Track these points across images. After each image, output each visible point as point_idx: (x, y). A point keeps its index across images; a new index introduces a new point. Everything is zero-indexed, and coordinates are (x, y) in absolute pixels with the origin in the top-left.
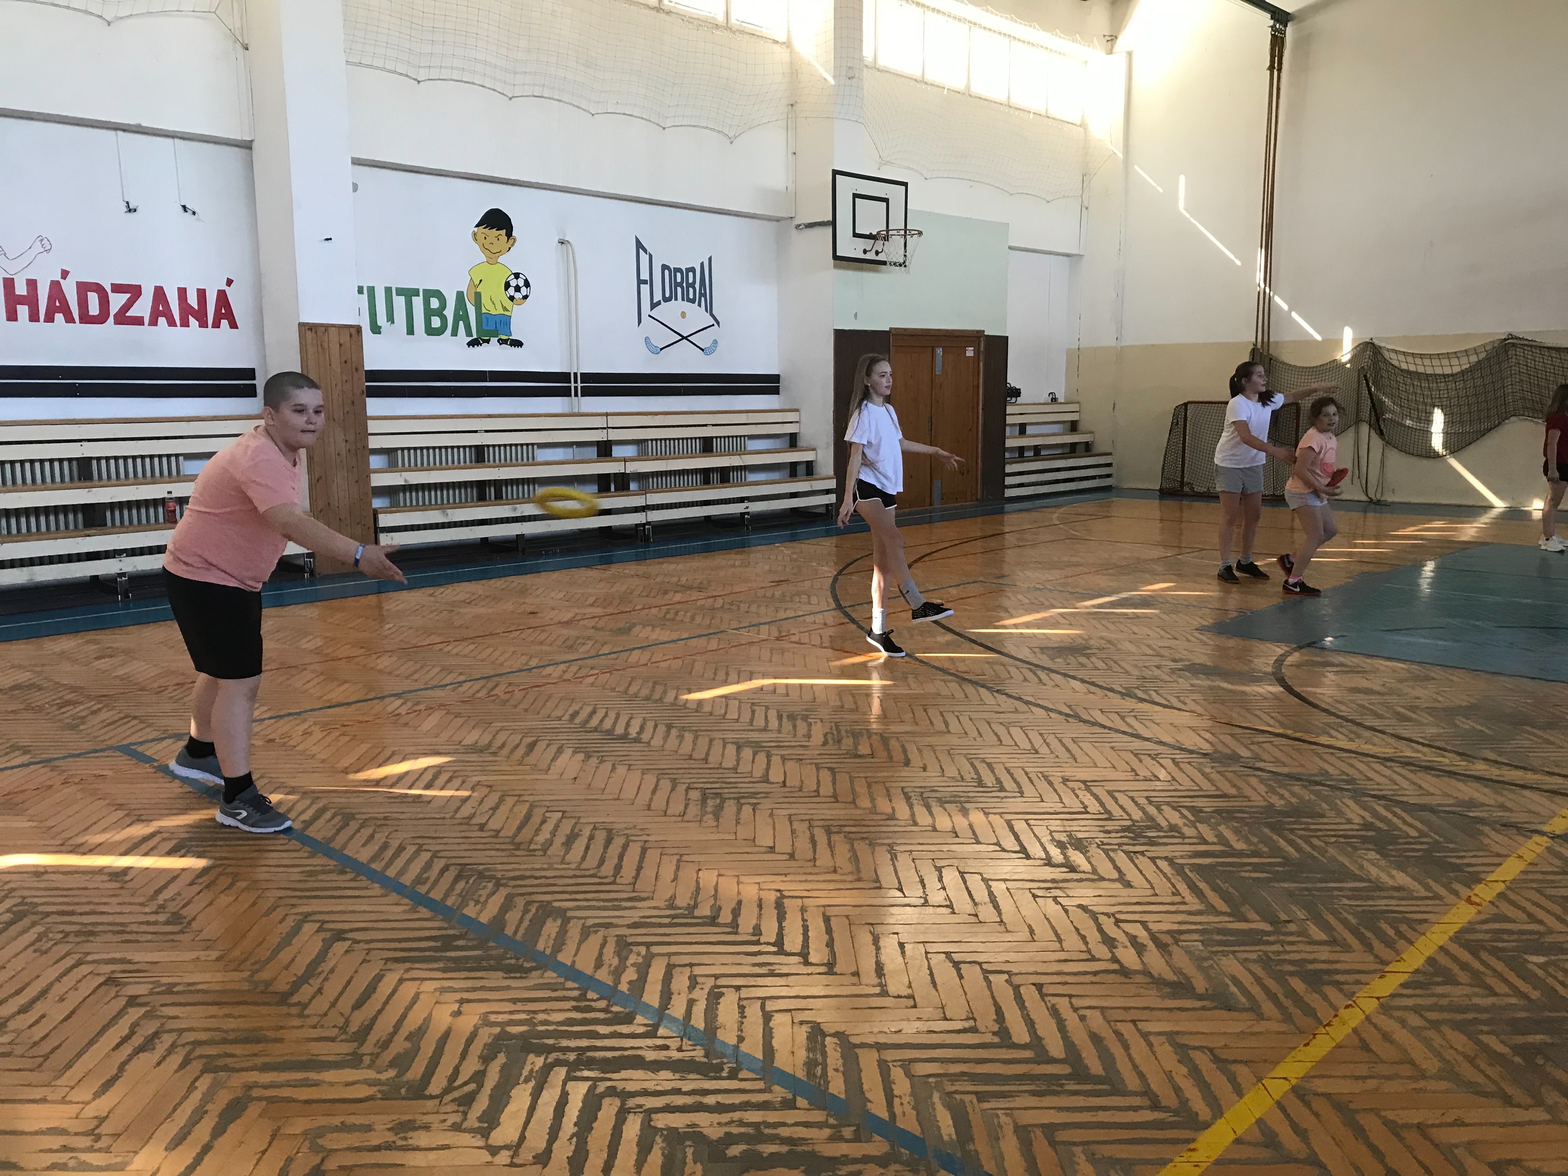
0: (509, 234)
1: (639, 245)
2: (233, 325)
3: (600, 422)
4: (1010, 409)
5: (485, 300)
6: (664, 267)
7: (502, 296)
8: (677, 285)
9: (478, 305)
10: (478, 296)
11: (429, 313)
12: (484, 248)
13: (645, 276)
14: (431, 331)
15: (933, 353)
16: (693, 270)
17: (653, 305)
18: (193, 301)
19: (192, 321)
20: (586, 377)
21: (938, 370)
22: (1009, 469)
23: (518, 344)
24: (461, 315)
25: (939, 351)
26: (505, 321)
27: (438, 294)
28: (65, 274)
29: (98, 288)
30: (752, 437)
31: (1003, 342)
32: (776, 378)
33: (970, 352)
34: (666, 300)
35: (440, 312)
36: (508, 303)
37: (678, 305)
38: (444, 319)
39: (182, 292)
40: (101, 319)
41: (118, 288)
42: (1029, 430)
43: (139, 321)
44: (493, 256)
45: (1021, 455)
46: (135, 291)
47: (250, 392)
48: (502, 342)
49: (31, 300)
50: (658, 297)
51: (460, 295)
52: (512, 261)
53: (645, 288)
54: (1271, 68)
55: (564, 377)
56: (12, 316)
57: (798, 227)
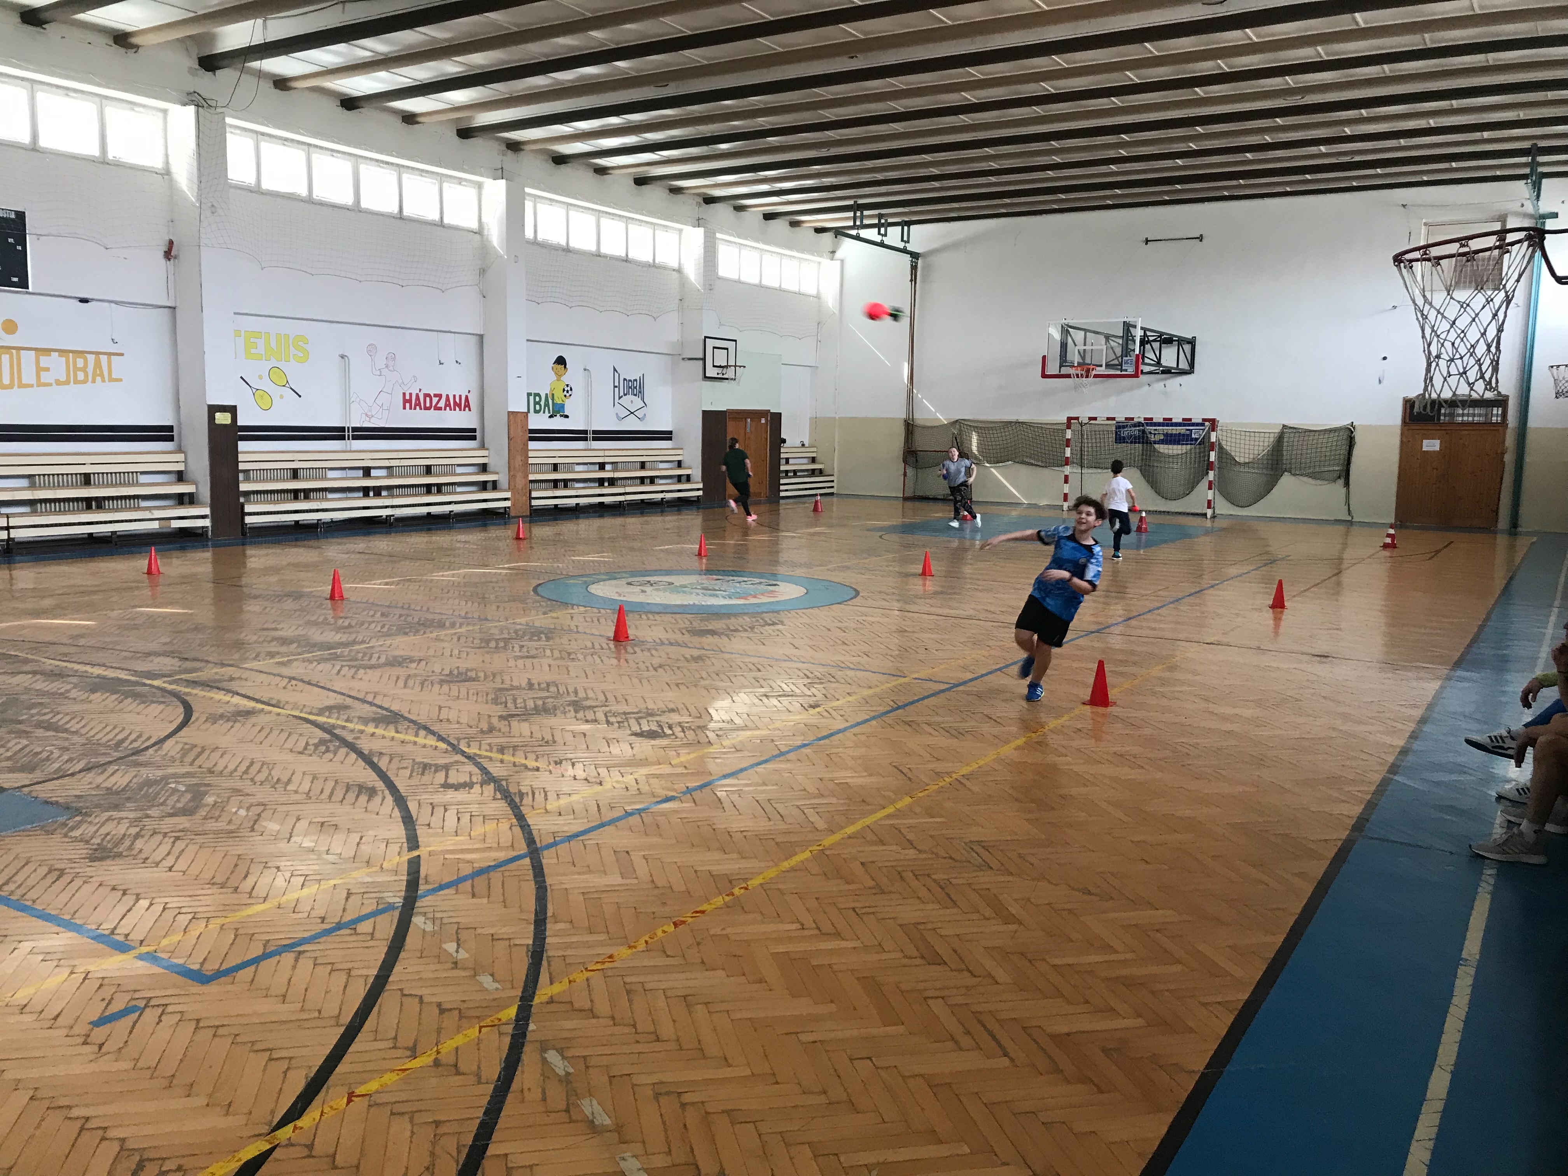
0: (565, 367)
1: (615, 370)
2: (470, 410)
3: (601, 453)
4: (782, 450)
5: (555, 397)
6: (625, 379)
7: (562, 395)
8: (630, 388)
9: (553, 399)
10: (553, 395)
11: (536, 403)
12: (556, 374)
13: (617, 384)
14: (536, 412)
15: (746, 422)
16: (636, 380)
17: (620, 398)
18: (457, 400)
19: (457, 409)
20: (594, 432)
21: (748, 430)
22: (782, 481)
23: (567, 417)
24: (547, 404)
25: (749, 420)
26: (563, 406)
27: (539, 395)
28: (420, 390)
29: (428, 395)
30: (661, 462)
31: (779, 415)
32: (670, 432)
33: (763, 421)
34: (625, 395)
35: (539, 403)
36: (564, 398)
37: (630, 397)
38: (540, 406)
39: (454, 396)
40: (429, 409)
41: (435, 395)
42: (791, 461)
43: (440, 409)
44: (559, 376)
45: (787, 475)
46: (439, 396)
47: (474, 438)
48: (561, 416)
49: (410, 401)
50: (622, 394)
51: (547, 395)
52: (567, 379)
53: (617, 389)
54: (911, 280)
55: (585, 432)
56: (404, 408)
57: (683, 359)
